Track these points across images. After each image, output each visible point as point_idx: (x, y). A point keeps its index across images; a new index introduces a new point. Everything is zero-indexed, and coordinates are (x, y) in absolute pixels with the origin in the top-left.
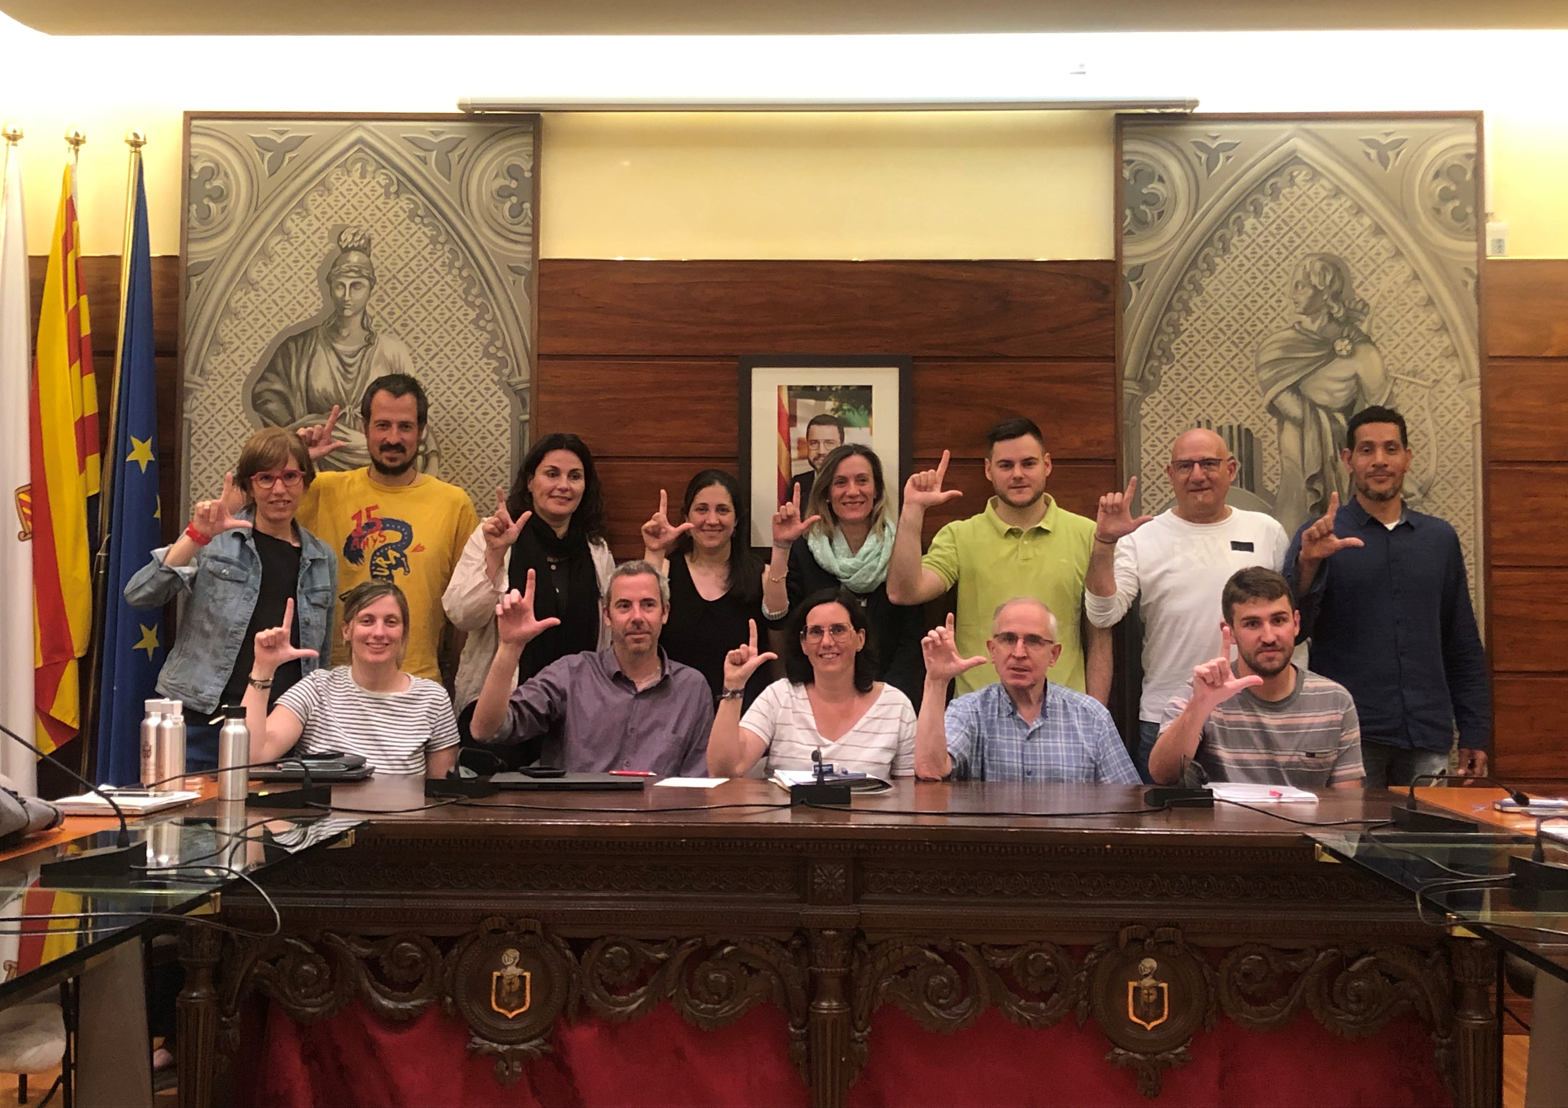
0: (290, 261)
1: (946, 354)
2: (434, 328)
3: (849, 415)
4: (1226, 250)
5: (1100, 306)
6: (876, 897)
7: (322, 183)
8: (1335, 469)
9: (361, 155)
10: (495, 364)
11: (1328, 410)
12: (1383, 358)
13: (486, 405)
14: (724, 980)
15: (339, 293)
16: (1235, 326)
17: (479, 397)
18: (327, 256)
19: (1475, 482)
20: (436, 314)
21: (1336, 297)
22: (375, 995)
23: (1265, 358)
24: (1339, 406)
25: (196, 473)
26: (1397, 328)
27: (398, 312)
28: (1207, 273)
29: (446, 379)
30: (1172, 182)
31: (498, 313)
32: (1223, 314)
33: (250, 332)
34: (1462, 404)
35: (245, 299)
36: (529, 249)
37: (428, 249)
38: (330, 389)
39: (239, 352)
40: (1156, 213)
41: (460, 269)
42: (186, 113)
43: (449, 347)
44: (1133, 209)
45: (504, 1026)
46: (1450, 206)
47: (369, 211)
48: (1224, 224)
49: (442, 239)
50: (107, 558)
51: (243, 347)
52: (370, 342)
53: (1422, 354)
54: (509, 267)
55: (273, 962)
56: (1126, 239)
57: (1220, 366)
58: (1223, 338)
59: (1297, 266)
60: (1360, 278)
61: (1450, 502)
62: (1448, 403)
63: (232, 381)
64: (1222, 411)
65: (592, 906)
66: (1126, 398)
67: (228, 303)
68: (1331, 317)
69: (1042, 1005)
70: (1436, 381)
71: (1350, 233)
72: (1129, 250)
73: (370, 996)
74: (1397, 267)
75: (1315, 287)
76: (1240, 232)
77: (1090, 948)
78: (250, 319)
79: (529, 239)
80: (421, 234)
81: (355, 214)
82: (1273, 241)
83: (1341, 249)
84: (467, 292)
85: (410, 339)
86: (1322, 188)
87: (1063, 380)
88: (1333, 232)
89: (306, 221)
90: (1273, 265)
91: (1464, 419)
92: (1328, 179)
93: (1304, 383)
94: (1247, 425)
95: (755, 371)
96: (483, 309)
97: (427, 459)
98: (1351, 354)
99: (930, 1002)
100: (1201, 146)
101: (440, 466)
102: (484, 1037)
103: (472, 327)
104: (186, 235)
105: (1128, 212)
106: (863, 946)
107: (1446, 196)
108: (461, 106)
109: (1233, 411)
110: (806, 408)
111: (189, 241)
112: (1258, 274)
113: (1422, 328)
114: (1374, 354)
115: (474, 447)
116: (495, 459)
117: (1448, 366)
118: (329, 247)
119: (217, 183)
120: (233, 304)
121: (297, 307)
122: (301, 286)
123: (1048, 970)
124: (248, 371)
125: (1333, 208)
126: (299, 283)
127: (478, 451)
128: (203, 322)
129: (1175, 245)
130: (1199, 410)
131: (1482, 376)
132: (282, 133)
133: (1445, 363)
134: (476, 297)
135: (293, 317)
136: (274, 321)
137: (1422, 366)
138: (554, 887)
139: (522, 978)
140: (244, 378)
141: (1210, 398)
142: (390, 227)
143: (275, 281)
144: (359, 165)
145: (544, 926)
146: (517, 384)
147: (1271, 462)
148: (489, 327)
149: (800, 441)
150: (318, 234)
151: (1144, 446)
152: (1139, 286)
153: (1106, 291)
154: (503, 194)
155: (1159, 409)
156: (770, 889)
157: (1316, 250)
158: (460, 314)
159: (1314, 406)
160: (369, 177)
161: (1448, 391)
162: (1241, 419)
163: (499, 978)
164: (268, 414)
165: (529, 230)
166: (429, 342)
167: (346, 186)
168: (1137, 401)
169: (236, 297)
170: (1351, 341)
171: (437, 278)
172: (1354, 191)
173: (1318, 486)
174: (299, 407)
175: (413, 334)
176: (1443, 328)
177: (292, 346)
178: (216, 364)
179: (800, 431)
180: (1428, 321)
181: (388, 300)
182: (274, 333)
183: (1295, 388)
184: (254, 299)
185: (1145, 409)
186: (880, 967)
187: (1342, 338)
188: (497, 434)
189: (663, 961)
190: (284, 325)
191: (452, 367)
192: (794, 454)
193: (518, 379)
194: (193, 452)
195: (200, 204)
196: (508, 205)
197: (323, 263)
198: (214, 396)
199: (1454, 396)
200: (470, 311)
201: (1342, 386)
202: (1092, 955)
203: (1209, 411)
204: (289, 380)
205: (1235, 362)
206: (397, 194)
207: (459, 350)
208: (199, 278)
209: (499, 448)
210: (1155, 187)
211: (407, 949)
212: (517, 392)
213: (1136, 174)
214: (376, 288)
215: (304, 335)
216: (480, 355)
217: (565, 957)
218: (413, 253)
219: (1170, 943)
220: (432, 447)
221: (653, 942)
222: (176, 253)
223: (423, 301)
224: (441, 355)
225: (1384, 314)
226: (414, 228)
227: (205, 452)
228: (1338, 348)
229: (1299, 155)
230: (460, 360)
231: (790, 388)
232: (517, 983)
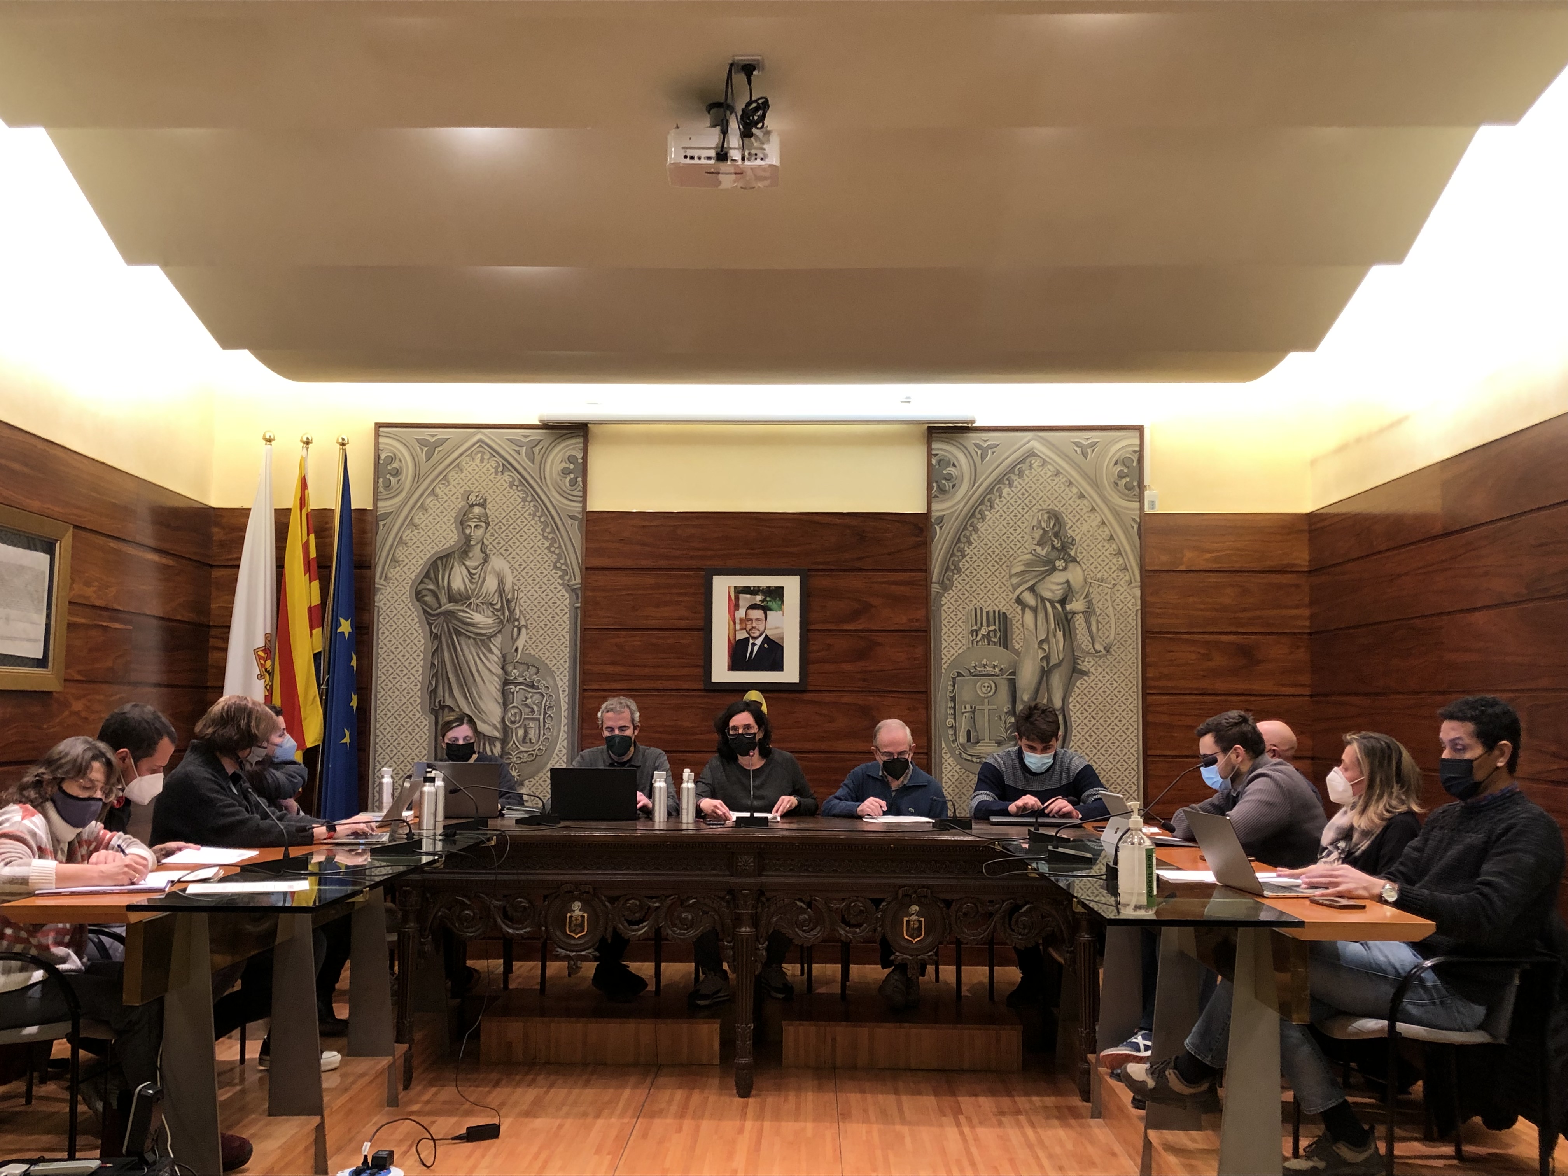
0: (438, 512)
1: (829, 567)
2: (523, 552)
3: (770, 604)
4: (992, 507)
5: (919, 539)
6: (770, 873)
7: (458, 465)
8: (1055, 636)
9: (481, 449)
10: (560, 573)
11: (1052, 602)
12: (1084, 571)
13: (555, 598)
14: (690, 917)
15: (468, 531)
16: (997, 552)
17: (550, 593)
18: (460, 509)
19: (1137, 644)
20: (525, 543)
21: (1056, 535)
22: (504, 926)
23: (1014, 571)
24: (1057, 599)
25: (382, 638)
26: (1092, 553)
27: (503, 543)
28: (981, 521)
29: (531, 582)
30: (960, 466)
31: (562, 544)
32: (990, 545)
33: (414, 554)
34: (1130, 598)
35: (411, 535)
36: (581, 505)
37: (521, 505)
38: (462, 588)
39: (407, 567)
40: (951, 485)
41: (540, 517)
42: (376, 424)
43: (533, 563)
44: (937, 482)
45: (573, 942)
46: (1124, 481)
47: (485, 483)
48: (991, 492)
49: (529, 499)
50: (327, 689)
51: (410, 564)
52: (486, 560)
53: (1107, 568)
54: (569, 516)
55: (449, 909)
56: (933, 500)
57: (988, 575)
58: (990, 559)
59: (1034, 516)
60: (1071, 524)
61: (1123, 655)
62: (1122, 597)
63: (403, 583)
64: (989, 602)
65: (619, 878)
66: (933, 594)
67: (401, 537)
68: (1053, 547)
69: (858, 930)
70: (1115, 585)
71: (1065, 497)
72: (935, 507)
73: (501, 928)
74: (1093, 517)
75: (1044, 529)
76: (1000, 497)
77: (883, 900)
78: (414, 547)
79: (581, 499)
80: (517, 496)
81: (477, 484)
82: (1020, 502)
83: (1060, 506)
84: (543, 530)
85: (509, 558)
86: (1049, 470)
87: (897, 583)
88: (1055, 496)
89: (448, 488)
90: (1020, 516)
91: (1131, 607)
92: (1052, 465)
93: (1037, 585)
94: (1004, 610)
95: (714, 577)
96: (554, 541)
97: (519, 630)
98: (1065, 569)
99: (800, 929)
100: (976, 445)
101: (527, 634)
102: (563, 949)
103: (546, 551)
104: (376, 496)
105: (935, 484)
106: (764, 899)
107: (1121, 476)
108: (540, 421)
109: (996, 602)
110: (745, 600)
111: (377, 500)
112: (1011, 521)
113: (1107, 553)
114: (1078, 568)
115: (548, 623)
116: (560, 630)
117: (1122, 576)
118: (463, 503)
119: (395, 465)
120: (404, 538)
121: (443, 539)
122: (445, 527)
123: (861, 911)
124: (413, 578)
125: (1055, 482)
126: (443, 525)
127: (550, 625)
128: (387, 548)
129: (963, 503)
130: (975, 601)
131: (1141, 581)
132: (433, 436)
133: (1120, 573)
134: (549, 533)
135: (440, 546)
136: (429, 548)
137: (1106, 575)
138: (599, 869)
139: (583, 917)
140: (411, 582)
141: (982, 595)
142: (498, 492)
143: (429, 524)
144: (479, 455)
145: (594, 889)
146: (574, 585)
147: (1018, 632)
148: (557, 552)
149: (741, 620)
150: (455, 496)
151: (944, 622)
152: (941, 528)
153: (921, 530)
154: (565, 472)
155: (952, 601)
156: (714, 869)
157: (1045, 507)
158: (539, 544)
159: (1043, 599)
160: (485, 462)
161: (1122, 590)
162: (1000, 607)
163: (571, 917)
164: (425, 603)
165: (581, 494)
166: (521, 560)
167: (471, 468)
168: (940, 596)
169: (406, 534)
170: (1065, 561)
171: (526, 522)
172: (1067, 472)
173: (1045, 647)
174: (444, 599)
175: (511, 556)
176: (1119, 553)
177: (439, 562)
178: (394, 573)
179: (741, 613)
180: (1111, 549)
181: (496, 535)
182: (429, 555)
183: (1032, 589)
184: (416, 534)
185: (944, 601)
186: (772, 910)
187: (1059, 559)
188: (561, 615)
189: (657, 908)
190: (434, 550)
191: (534, 575)
192: (738, 627)
193: (573, 582)
194: (381, 626)
195: (385, 478)
196: (568, 479)
197: (458, 513)
198: (393, 593)
199: (1125, 593)
200: (545, 542)
201: (1060, 587)
202: (884, 904)
203: (982, 601)
204: (438, 583)
205: (997, 573)
206: (502, 472)
207: (539, 565)
208: (384, 522)
209: (562, 623)
210: (951, 470)
211: (521, 902)
212: (573, 590)
213: (939, 462)
214: (490, 528)
215: (448, 556)
216: (551, 568)
217: (605, 906)
218: (512, 507)
219: (925, 897)
220: (523, 622)
221: (652, 898)
222: (370, 508)
223: (518, 536)
224: (528, 568)
225: (1084, 545)
226: (513, 493)
227: (387, 626)
228: (1057, 565)
229: (1036, 451)
230: (539, 571)
231: (735, 587)
232: (580, 919)
